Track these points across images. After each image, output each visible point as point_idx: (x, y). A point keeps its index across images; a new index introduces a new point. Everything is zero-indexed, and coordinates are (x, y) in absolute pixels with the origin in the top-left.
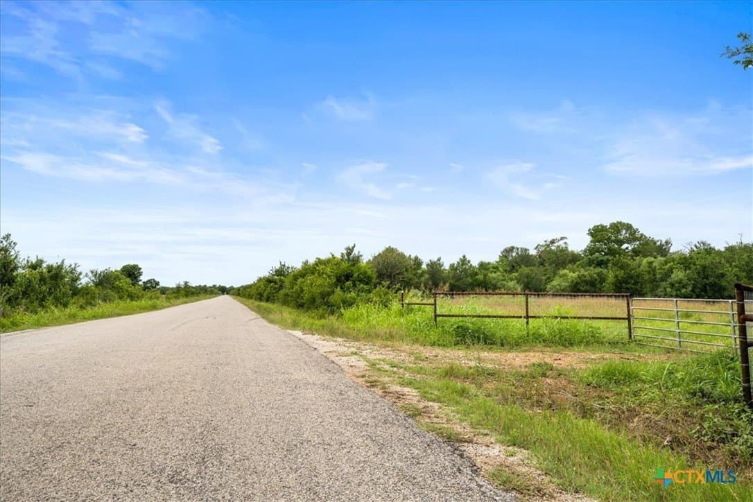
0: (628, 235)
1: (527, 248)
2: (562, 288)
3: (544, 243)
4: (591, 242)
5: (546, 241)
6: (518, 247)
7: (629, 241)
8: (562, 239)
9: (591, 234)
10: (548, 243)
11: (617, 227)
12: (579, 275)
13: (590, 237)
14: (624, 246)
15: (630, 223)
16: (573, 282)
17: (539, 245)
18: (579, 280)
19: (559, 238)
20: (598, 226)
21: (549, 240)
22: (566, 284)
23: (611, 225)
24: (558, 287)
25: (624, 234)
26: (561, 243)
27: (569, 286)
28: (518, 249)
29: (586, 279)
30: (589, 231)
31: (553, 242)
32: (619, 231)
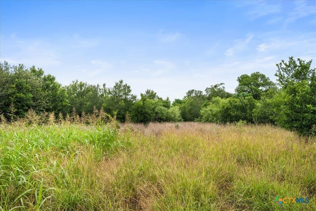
0: (262, 82)
1: (201, 91)
2: (214, 113)
3: (211, 87)
4: (239, 85)
5: (212, 86)
6: (196, 90)
7: (263, 85)
8: (221, 84)
9: (239, 80)
10: (213, 87)
11: (256, 76)
12: (230, 101)
13: (238, 82)
14: (260, 88)
15: (264, 74)
16: (224, 107)
17: (207, 88)
18: (230, 106)
19: (219, 83)
20: (244, 75)
21: (214, 86)
22: (218, 109)
23: (252, 75)
24: (210, 112)
25: (260, 81)
26: (221, 87)
27: (220, 111)
28: (196, 91)
29: (237, 104)
30: (238, 78)
31: (216, 86)
32: (257, 79)
